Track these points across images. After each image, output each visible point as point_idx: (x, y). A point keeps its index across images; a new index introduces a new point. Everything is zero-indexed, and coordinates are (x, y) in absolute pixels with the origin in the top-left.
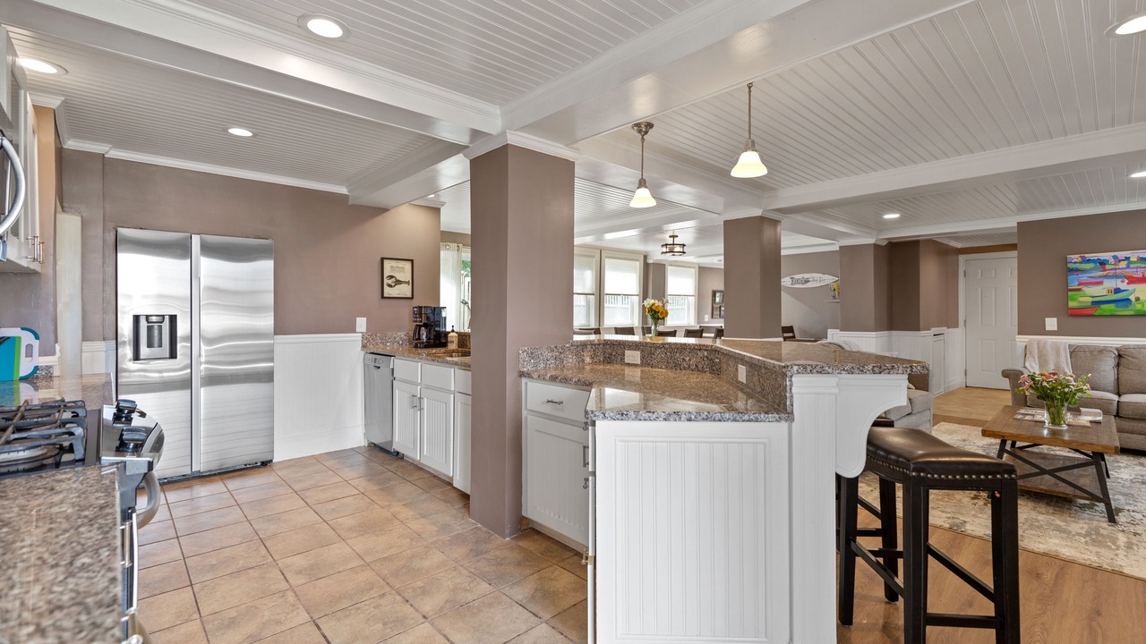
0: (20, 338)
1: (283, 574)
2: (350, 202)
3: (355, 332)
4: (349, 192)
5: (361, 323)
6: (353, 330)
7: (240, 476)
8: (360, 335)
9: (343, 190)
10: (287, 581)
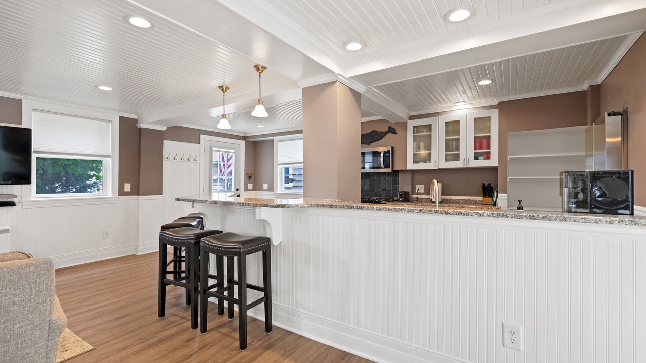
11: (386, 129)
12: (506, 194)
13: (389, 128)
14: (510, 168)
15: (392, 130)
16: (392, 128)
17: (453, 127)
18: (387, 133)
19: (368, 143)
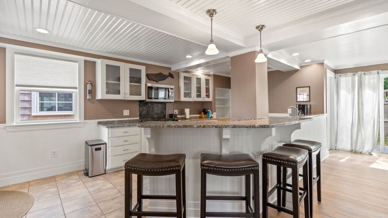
5: (290, 111)
6: (287, 112)
8: (289, 114)
11: (167, 74)
12: (216, 113)
13: (170, 73)
14: (216, 103)
15: (171, 75)
16: (171, 74)
17: (199, 80)
18: (168, 76)
19: (157, 81)
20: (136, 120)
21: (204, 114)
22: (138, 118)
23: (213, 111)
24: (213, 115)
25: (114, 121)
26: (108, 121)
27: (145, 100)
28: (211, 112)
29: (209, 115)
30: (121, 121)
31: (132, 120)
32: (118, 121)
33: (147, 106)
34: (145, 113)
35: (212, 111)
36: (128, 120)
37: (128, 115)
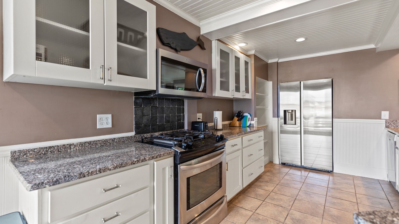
0: (247, 116)
1: (287, 216)
2: (377, 51)
3: (381, 119)
4: (376, 45)
5: (385, 115)
6: (380, 118)
7: (317, 173)
8: (385, 121)
9: (372, 46)
10: (285, 219)
12: (256, 118)
15: (200, 43)
16: (201, 40)
18: (196, 44)
19: (178, 49)
20: (128, 138)
21: (238, 120)
22: (133, 134)
23: (253, 115)
24: (252, 122)
25: (70, 145)
26: (50, 147)
27: (155, 89)
28: (249, 116)
29: (246, 123)
30: (90, 143)
31: (119, 138)
32: (82, 144)
33: (152, 105)
34: (148, 120)
35: (251, 116)
36: (110, 139)
37: (110, 126)
